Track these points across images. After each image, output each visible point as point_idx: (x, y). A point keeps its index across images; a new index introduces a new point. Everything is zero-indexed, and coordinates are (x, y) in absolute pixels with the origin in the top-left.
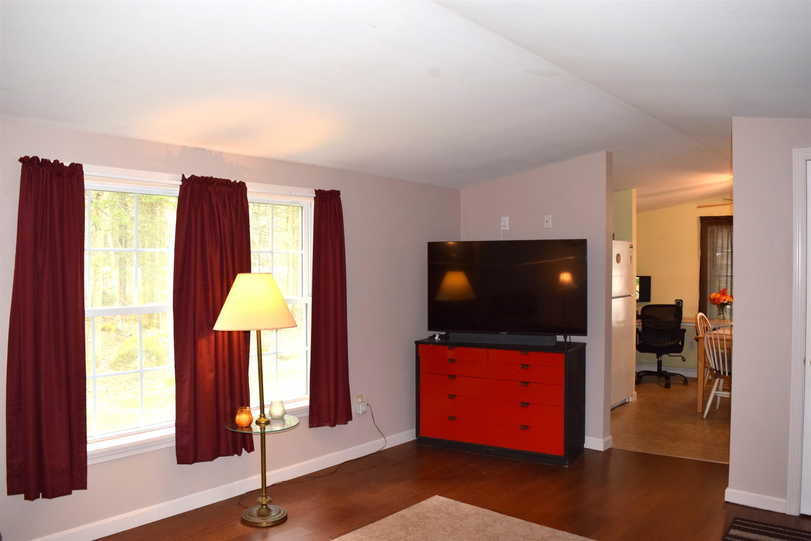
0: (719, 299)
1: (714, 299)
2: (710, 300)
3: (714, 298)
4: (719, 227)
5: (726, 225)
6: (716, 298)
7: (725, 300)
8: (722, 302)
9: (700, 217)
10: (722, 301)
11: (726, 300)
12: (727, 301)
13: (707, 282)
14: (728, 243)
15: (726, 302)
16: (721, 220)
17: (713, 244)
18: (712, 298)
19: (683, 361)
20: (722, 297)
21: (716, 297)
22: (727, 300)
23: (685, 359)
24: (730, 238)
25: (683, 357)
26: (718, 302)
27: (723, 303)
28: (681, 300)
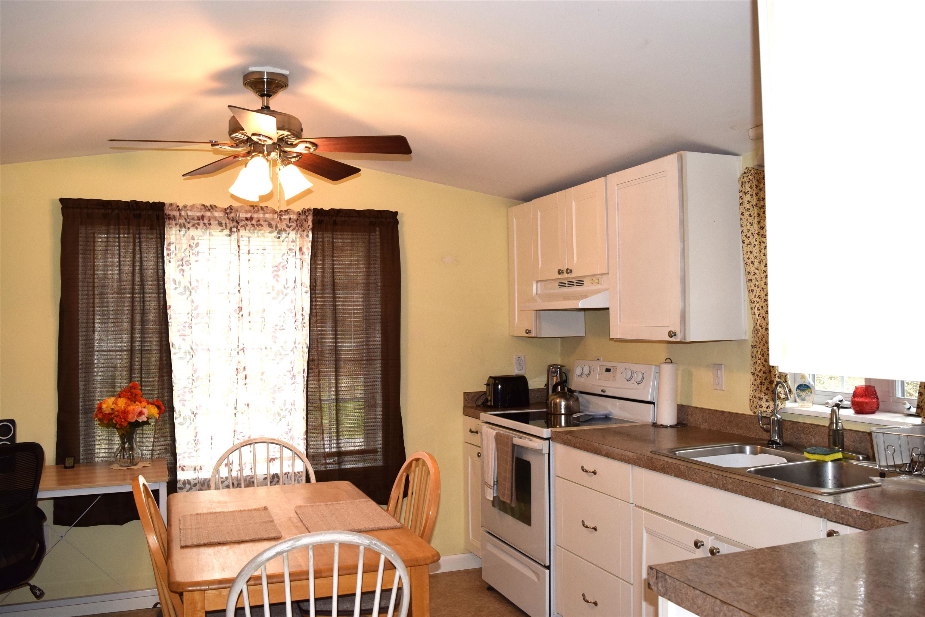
0: (125, 412)
1: (110, 414)
2: (100, 416)
3: (111, 411)
4: (112, 227)
5: (129, 225)
6: (118, 411)
7: (141, 414)
8: (134, 421)
9: (62, 200)
10: (132, 418)
11: (144, 414)
12: (146, 415)
13: (78, 369)
14: (134, 270)
15: (145, 419)
16: (116, 211)
17: (94, 270)
18: (107, 412)
19: (38, 597)
20: (131, 407)
21: (117, 408)
22: (145, 411)
23: (39, 590)
24: (137, 256)
25: (33, 589)
26: (123, 420)
27: (137, 421)
28: (13, 422)
